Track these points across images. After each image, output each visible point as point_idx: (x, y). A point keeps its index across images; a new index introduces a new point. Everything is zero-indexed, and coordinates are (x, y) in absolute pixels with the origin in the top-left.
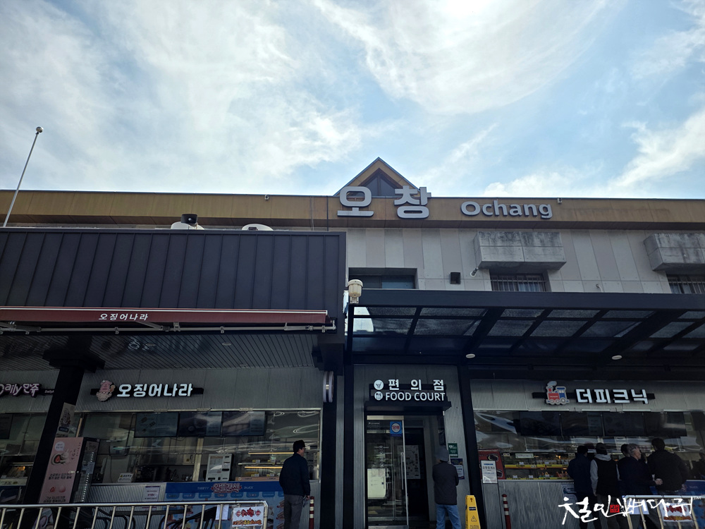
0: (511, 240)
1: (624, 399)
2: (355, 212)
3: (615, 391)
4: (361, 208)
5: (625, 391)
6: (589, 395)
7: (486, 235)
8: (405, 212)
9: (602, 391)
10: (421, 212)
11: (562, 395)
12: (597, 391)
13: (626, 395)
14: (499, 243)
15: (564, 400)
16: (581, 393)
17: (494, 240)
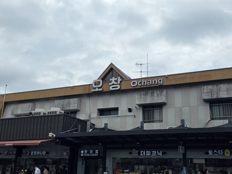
0: (146, 95)
1: (154, 154)
2: (97, 90)
3: (152, 152)
5: (155, 152)
6: (144, 153)
7: (139, 94)
9: (148, 152)
10: (117, 87)
12: (147, 152)
13: (155, 153)
15: (137, 155)
16: (142, 152)
17: (141, 96)
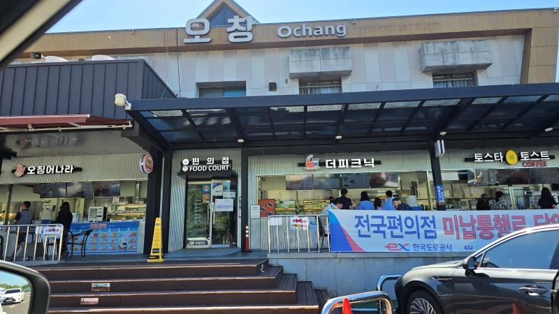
0: (312, 55)
1: (358, 165)
2: (197, 39)
3: (352, 160)
4: (201, 36)
5: (359, 160)
6: (334, 163)
7: (295, 53)
8: (235, 37)
10: (246, 37)
11: (316, 164)
13: (359, 163)
14: (304, 58)
15: (317, 167)
16: (329, 162)
17: (300, 56)
